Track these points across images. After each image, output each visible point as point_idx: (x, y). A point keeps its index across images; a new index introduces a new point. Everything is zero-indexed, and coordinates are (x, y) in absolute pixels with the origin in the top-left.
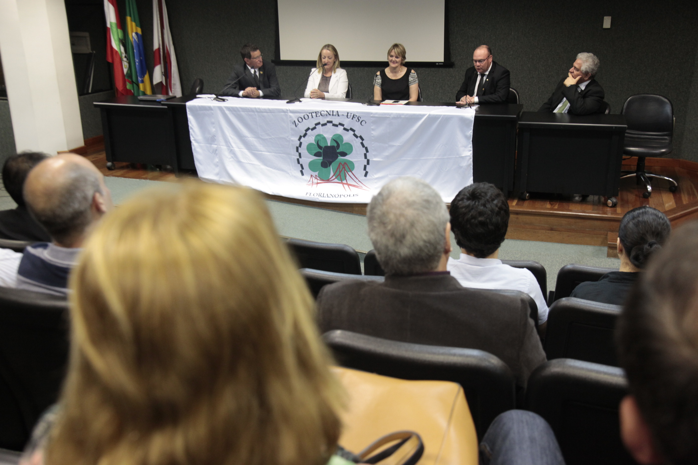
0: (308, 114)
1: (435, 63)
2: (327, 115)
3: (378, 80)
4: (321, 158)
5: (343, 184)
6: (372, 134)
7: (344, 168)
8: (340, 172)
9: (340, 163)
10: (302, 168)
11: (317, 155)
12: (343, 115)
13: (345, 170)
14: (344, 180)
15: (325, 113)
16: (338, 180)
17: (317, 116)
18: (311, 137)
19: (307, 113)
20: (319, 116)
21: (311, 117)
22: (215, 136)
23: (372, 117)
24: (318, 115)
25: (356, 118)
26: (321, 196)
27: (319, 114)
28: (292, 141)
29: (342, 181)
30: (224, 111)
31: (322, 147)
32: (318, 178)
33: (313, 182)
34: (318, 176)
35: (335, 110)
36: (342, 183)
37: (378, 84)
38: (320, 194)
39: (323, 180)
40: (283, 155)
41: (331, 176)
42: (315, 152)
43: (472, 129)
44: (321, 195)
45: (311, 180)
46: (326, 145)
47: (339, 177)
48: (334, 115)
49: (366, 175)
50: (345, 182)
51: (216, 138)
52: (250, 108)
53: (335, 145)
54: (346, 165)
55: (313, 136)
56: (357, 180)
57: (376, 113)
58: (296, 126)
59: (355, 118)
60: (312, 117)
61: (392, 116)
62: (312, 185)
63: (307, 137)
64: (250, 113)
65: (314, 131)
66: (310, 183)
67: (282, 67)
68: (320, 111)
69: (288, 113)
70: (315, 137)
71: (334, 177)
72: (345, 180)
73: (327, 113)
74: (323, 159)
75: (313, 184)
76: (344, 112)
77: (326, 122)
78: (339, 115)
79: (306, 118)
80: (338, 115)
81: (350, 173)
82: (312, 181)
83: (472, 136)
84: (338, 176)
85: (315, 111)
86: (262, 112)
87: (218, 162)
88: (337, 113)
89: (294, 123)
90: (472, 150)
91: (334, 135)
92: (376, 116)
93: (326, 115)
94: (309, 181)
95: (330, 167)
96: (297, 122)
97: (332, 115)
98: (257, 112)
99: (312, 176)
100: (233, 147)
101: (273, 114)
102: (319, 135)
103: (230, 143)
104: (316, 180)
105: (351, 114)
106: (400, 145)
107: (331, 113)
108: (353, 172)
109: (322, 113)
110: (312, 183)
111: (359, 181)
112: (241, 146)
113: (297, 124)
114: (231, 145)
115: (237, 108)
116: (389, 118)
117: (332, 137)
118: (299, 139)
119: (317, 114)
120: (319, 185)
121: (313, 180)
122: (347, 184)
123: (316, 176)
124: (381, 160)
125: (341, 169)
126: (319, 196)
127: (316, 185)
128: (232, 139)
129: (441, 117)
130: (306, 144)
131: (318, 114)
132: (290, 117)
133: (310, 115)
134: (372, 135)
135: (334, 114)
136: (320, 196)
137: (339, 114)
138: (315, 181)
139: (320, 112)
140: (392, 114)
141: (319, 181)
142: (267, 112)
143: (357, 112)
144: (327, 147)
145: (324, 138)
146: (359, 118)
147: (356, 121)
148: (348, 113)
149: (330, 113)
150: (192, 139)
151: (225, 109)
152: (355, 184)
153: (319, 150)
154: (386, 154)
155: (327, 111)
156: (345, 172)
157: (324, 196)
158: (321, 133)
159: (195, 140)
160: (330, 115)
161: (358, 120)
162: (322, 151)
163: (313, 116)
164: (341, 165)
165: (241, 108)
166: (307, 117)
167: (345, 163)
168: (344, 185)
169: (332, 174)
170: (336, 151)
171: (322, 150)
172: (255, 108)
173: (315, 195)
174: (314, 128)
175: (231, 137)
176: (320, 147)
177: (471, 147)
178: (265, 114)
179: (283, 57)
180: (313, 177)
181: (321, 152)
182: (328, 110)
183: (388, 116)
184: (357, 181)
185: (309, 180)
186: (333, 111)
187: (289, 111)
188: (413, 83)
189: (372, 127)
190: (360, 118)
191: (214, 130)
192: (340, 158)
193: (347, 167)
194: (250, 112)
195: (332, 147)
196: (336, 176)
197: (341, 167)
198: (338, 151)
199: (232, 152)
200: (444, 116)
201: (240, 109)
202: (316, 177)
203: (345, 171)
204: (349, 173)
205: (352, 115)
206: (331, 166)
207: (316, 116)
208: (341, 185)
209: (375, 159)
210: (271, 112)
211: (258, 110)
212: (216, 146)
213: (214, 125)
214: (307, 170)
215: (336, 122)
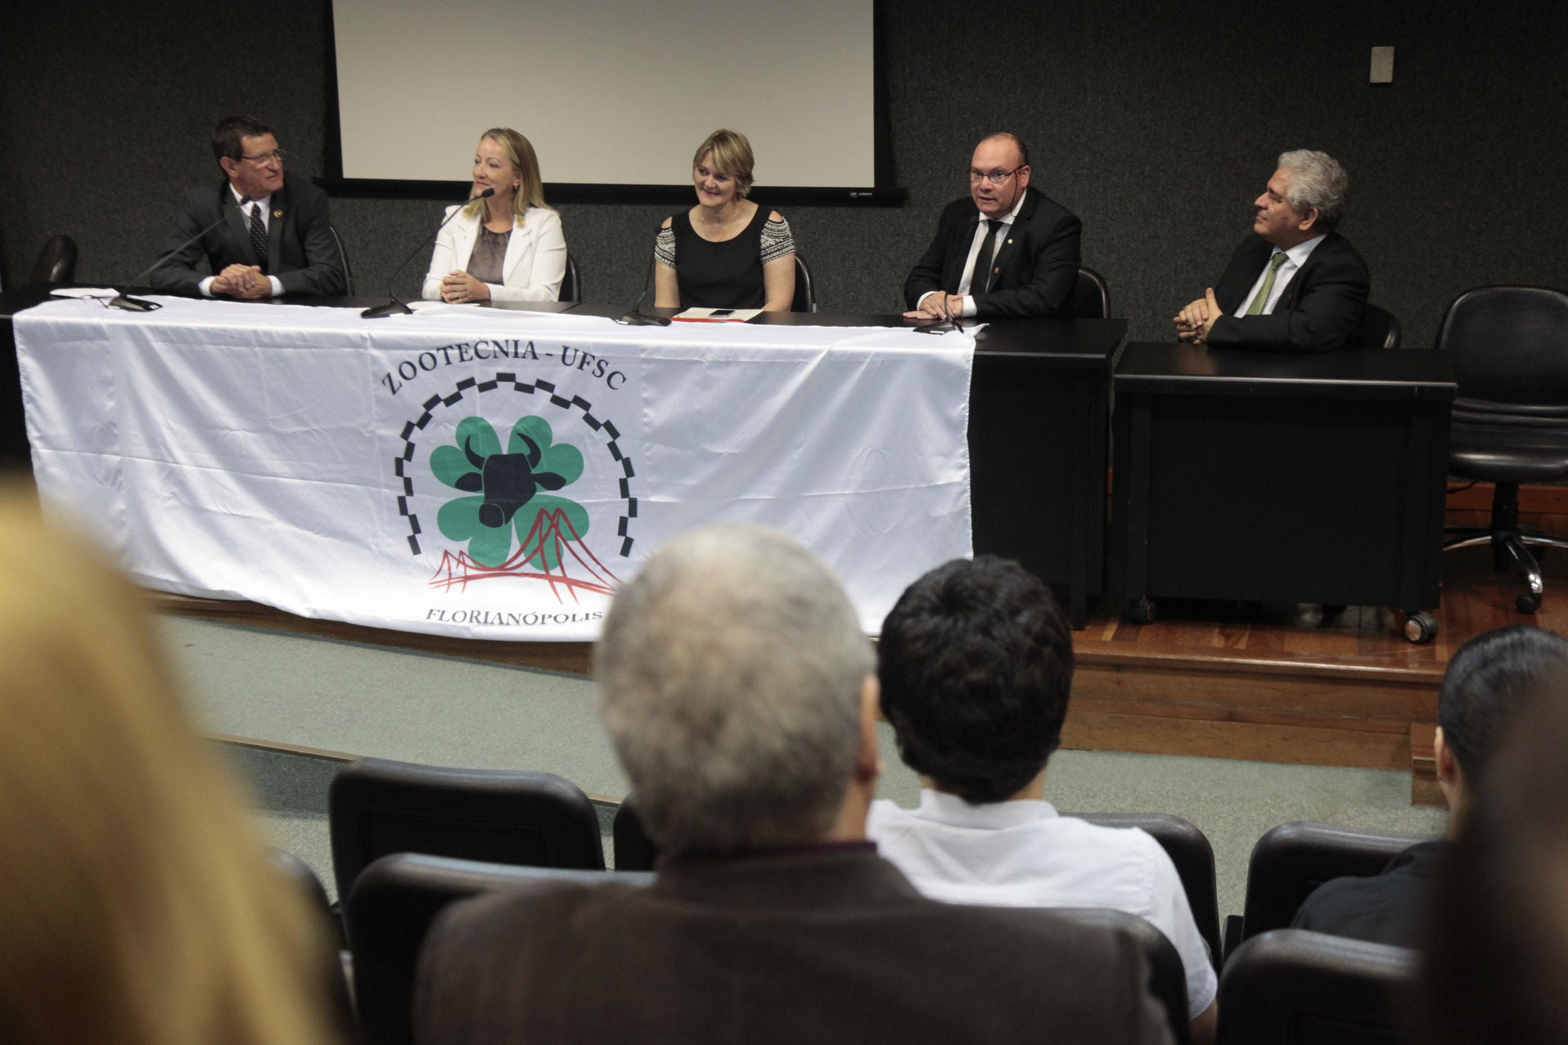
0: (434, 352)
1: (848, 190)
2: (495, 357)
3: (664, 245)
4: (481, 494)
5: (552, 579)
6: (645, 415)
7: (555, 526)
8: (542, 540)
9: (542, 512)
10: (416, 528)
11: (463, 484)
12: (551, 355)
13: (558, 533)
14: (554, 567)
15: (492, 347)
16: (534, 565)
17: (462, 360)
18: (445, 427)
19: (432, 349)
20: (471, 359)
21: (445, 362)
22: (115, 425)
23: (645, 361)
24: (466, 356)
25: (594, 366)
26: (478, 622)
27: (472, 352)
28: (381, 439)
29: (547, 570)
30: (146, 340)
31: (483, 459)
32: (469, 562)
33: (450, 574)
34: (467, 553)
35: (524, 337)
36: (547, 576)
37: (665, 258)
38: (476, 614)
39: (484, 568)
40: (347, 485)
41: (512, 553)
42: (460, 474)
43: (966, 396)
44: (479, 617)
45: (445, 567)
46: (496, 452)
47: (538, 556)
48: (519, 355)
49: (625, 551)
50: (556, 572)
51: (116, 432)
52: (236, 330)
53: (526, 451)
54: (561, 518)
55: (451, 423)
56: (599, 567)
57: (658, 350)
58: (394, 392)
59: (588, 364)
60: (448, 362)
61: (710, 357)
62: (449, 584)
63: (430, 426)
64: (235, 349)
65: (455, 406)
66: (439, 578)
67: (348, 201)
68: (474, 341)
69: (365, 348)
70: (457, 425)
71: (522, 558)
72: (559, 568)
73: (497, 349)
74: (487, 497)
75: (452, 581)
76: (554, 346)
77: (494, 377)
78: (538, 357)
79: (427, 366)
80: (535, 357)
81: (574, 545)
82: (447, 571)
83: (967, 419)
84: (535, 552)
85: (458, 342)
86: (280, 346)
87: (122, 512)
88: (530, 349)
89: (387, 381)
90: (968, 465)
91: (521, 421)
92: (658, 357)
93: (492, 355)
94: (439, 572)
95: (508, 524)
96: (396, 377)
97: (513, 355)
98: (262, 345)
99: (446, 554)
100: (176, 462)
101: (314, 350)
102: (471, 420)
103: (167, 449)
104: (461, 567)
105: (576, 351)
106: (736, 451)
107: (511, 350)
108: (583, 539)
109: (479, 347)
110: (447, 577)
111: (604, 569)
112: (206, 457)
113: (396, 385)
114: (171, 455)
115: (190, 330)
116: (700, 363)
117: (514, 427)
118: (406, 434)
119: (463, 350)
120: (470, 583)
121: (449, 569)
122: (564, 579)
123: (462, 553)
124: (676, 500)
125: (544, 531)
126: (471, 621)
127: (462, 584)
128: (175, 434)
129: (868, 360)
130: (430, 450)
131: (467, 352)
132: (375, 361)
133: (440, 355)
134: (645, 420)
135: (521, 350)
136: (474, 620)
137: (537, 351)
138: (459, 571)
139: (472, 344)
140: (709, 350)
141: (471, 572)
142: (295, 347)
143: (597, 346)
144: (497, 459)
145: (489, 430)
146: (603, 365)
147: (593, 373)
148: (566, 349)
149: (505, 350)
150: (32, 434)
151: (150, 336)
152: (589, 578)
153: (474, 469)
154: (692, 481)
155: (496, 343)
156: (557, 540)
157: (489, 620)
158: (479, 414)
159: (42, 438)
160: (506, 354)
161: (598, 373)
162: (481, 472)
163: (451, 360)
164: (545, 516)
165: (207, 332)
166: (432, 362)
167: (559, 511)
168: (556, 583)
169: (515, 546)
170: (530, 471)
171: (481, 469)
172: (255, 333)
173: (459, 617)
174: (455, 398)
175: (170, 428)
176: (474, 459)
177: (963, 456)
178: (288, 351)
179: (353, 168)
180: (449, 556)
181: (478, 476)
182: (500, 338)
183: (696, 359)
184: (597, 569)
185: (438, 569)
186: (516, 343)
187: (369, 343)
188: (775, 254)
189: (645, 395)
190: (607, 364)
191: (111, 404)
192: (543, 494)
193: (566, 525)
194: (237, 345)
195: (514, 460)
196: (529, 554)
197: (546, 523)
198: (535, 471)
199: (173, 477)
200: (878, 355)
201: (202, 337)
202: (461, 560)
203: (559, 538)
204: (569, 543)
205: (580, 354)
206: (513, 519)
207: (459, 359)
208: (545, 583)
209: (654, 499)
210: (309, 347)
211: (265, 340)
212: (118, 458)
213: (111, 389)
214: (431, 536)
215: (526, 377)
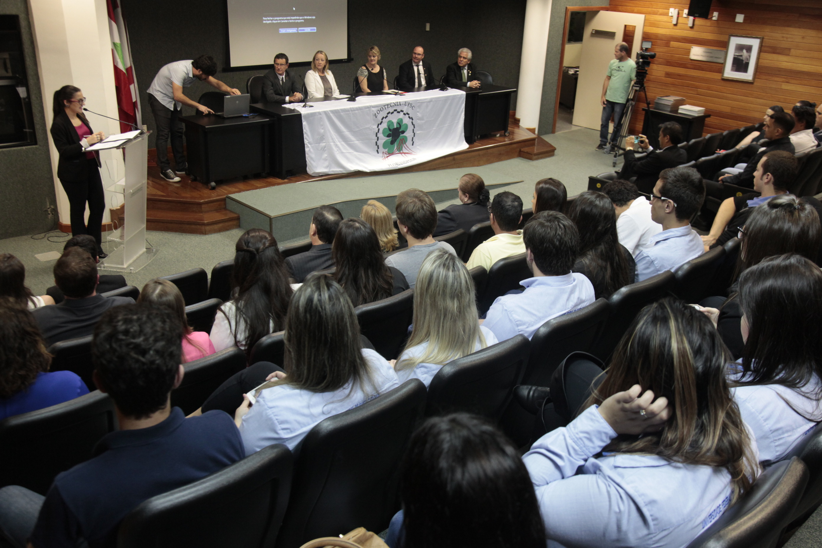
1: (342, 60)
2: (393, 106)
5: (401, 153)
6: (418, 114)
7: (402, 142)
8: (400, 146)
9: (401, 139)
10: (378, 148)
11: (388, 136)
12: (403, 104)
15: (393, 104)
16: (398, 151)
18: (385, 123)
19: (382, 106)
22: (324, 136)
23: (418, 103)
25: (410, 106)
26: (398, 165)
27: (389, 106)
28: (374, 129)
30: (329, 114)
31: (392, 130)
32: (387, 153)
33: (383, 157)
39: (390, 154)
40: (367, 141)
41: (395, 150)
42: (388, 134)
43: (465, 102)
49: (413, 145)
53: (399, 126)
57: (420, 100)
58: (376, 117)
60: (385, 109)
61: (428, 100)
62: (383, 159)
63: (382, 124)
64: (347, 113)
65: (387, 118)
69: (371, 108)
70: (387, 123)
72: (402, 151)
74: (392, 138)
76: (404, 102)
77: (394, 111)
79: (382, 110)
81: (405, 145)
84: (399, 148)
87: (327, 157)
89: (375, 115)
90: (464, 116)
96: (377, 114)
97: (397, 105)
98: (352, 111)
99: (383, 152)
100: (336, 142)
102: (389, 121)
103: (335, 139)
109: (391, 104)
111: (410, 149)
112: (341, 140)
115: (338, 110)
117: (397, 121)
118: (378, 127)
120: (388, 158)
122: (403, 153)
124: (421, 132)
127: (385, 159)
130: (382, 129)
132: (373, 111)
133: (384, 107)
134: (418, 116)
137: (401, 104)
138: (386, 156)
139: (389, 104)
142: (358, 110)
143: (411, 101)
144: (394, 129)
145: (392, 123)
150: (306, 142)
151: (330, 112)
152: (407, 152)
158: (391, 120)
159: (309, 143)
167: (403, 139)
169: (396, 148)
171: (391, 132)
172: (350, 108)
173: (394, 165)
174: (387, 117)
176: (390, 130)
178: (356, 112)
179: (234, 63)
181: (390, 134)
182: (394, 102)
184: (408, 149)
185: (381, 156)
186: (397, 102)
189: (418, 110)
190: (412, 103)
191: (323, 131)
192: (401, 136)
193: (404, 142)
195: (397, 129)
198: (400, 131)
199: (336, 146)
201: (340, 111)
203: (403, 144)
205: (408, 103)
206: (395, 142)
207: (387, 108)
208: (400, 155)
209: (418, 132)
210: (360, 110)
211: (352, 110)
212: (325, 144)
213: (322, 127)
214: (381, 149)
215: (399, 110)
